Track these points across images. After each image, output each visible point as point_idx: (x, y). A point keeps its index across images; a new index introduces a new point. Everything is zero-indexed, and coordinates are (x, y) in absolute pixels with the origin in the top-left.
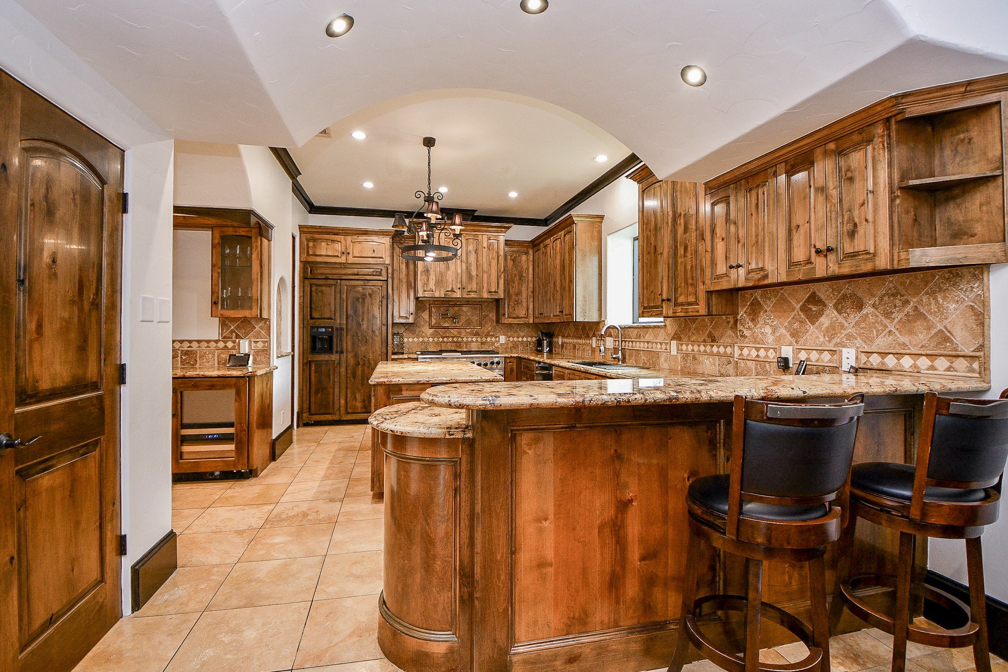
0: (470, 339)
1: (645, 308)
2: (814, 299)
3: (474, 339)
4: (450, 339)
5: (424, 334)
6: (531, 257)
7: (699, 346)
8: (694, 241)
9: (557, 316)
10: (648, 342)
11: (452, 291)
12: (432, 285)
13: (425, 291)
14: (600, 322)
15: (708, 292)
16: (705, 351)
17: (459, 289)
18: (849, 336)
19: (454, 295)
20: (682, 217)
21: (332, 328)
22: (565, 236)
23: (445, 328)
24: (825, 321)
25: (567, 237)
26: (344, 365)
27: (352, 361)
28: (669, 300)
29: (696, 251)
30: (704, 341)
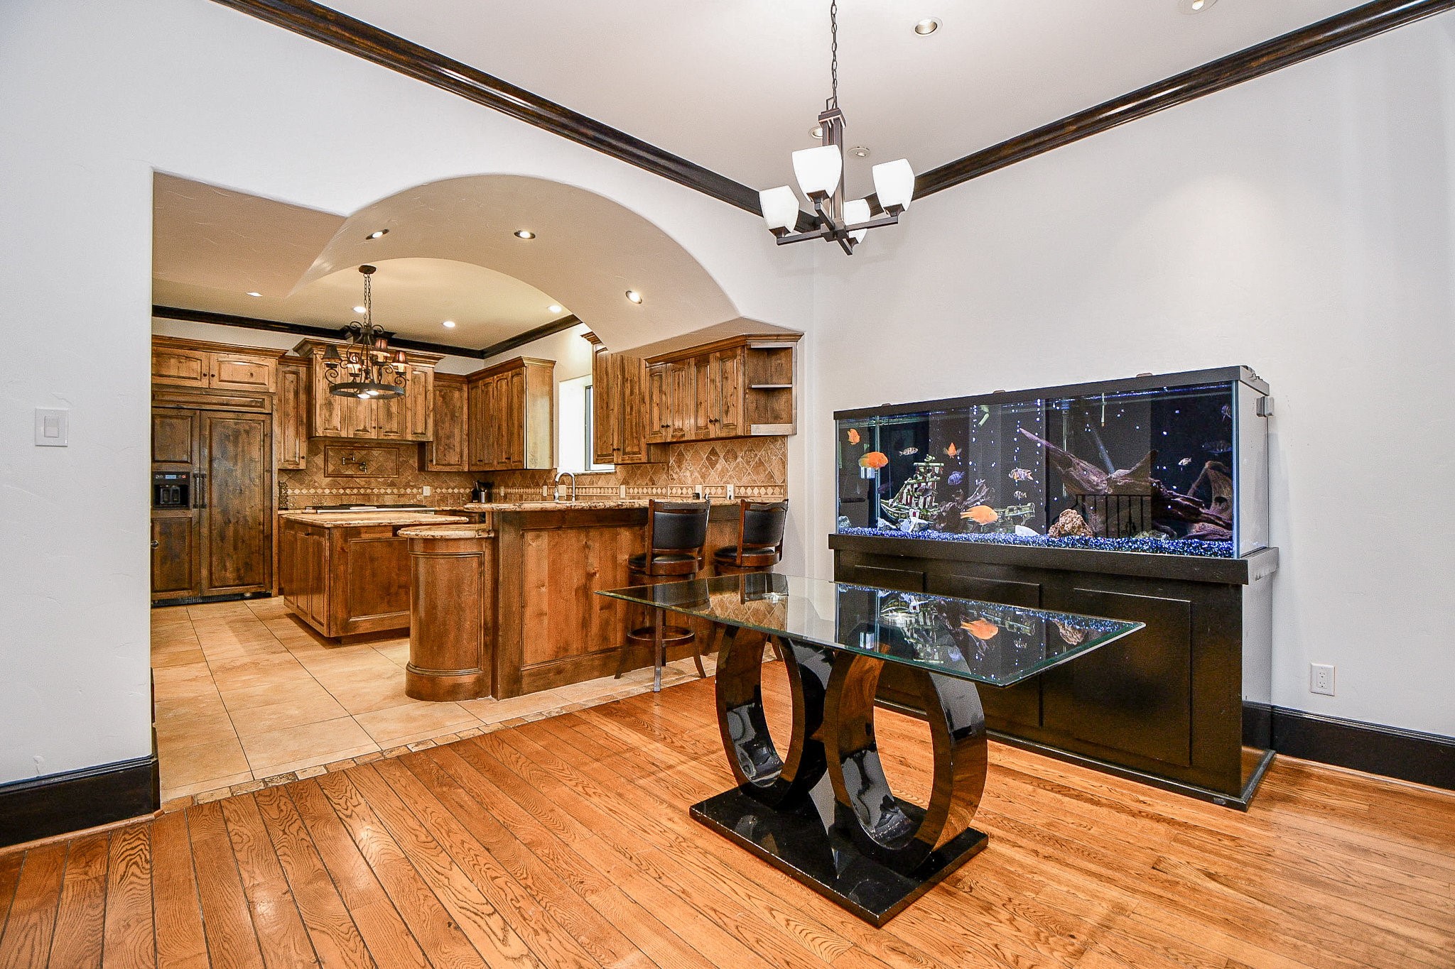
0: (382, 491)
1: (599, 456)
2: (713, 452)
3: (389, 491)
4: (355, 491)
5: (316, 484)
6: (466, 395)
7: (643, 488)
8: (637, 401)
9: (503, 463)
10: (600, 488)
11: (365, 430)
12: (336, 421)
13: (326, 429)
14: (552, 470)
15: (648, 444)
16: (647, 493)
17: (375, 428)
18: (731, 477)
19: (367, 436)
20: (629, 382)
21: (188, 474)
22: (512, 377)
23: (347, 476)
24: (718, 466)
25: (515, 379)
26: (206, 523)
27: (218, 517)
28: (618, 449)
29: (639, 411)
30: (647, 485)
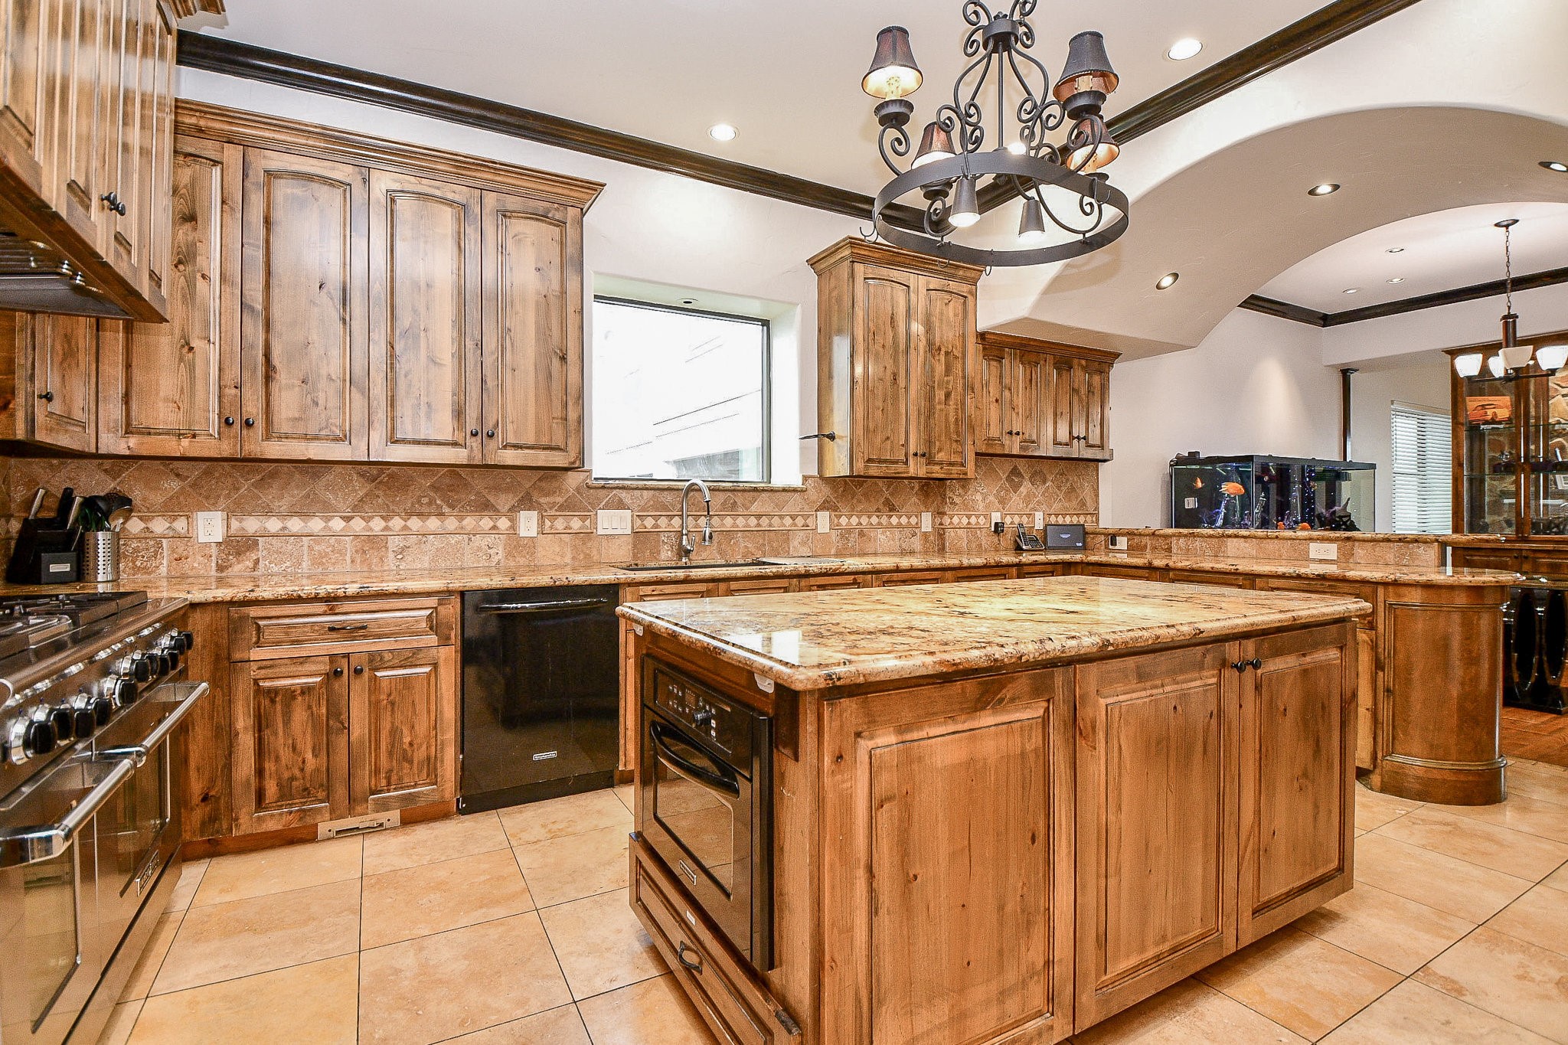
1: (870, 460)
2: (1015, 471)
7: (869, 517)
18: (1038, 503)
24: (1023, 490)
28: (923, 455)
